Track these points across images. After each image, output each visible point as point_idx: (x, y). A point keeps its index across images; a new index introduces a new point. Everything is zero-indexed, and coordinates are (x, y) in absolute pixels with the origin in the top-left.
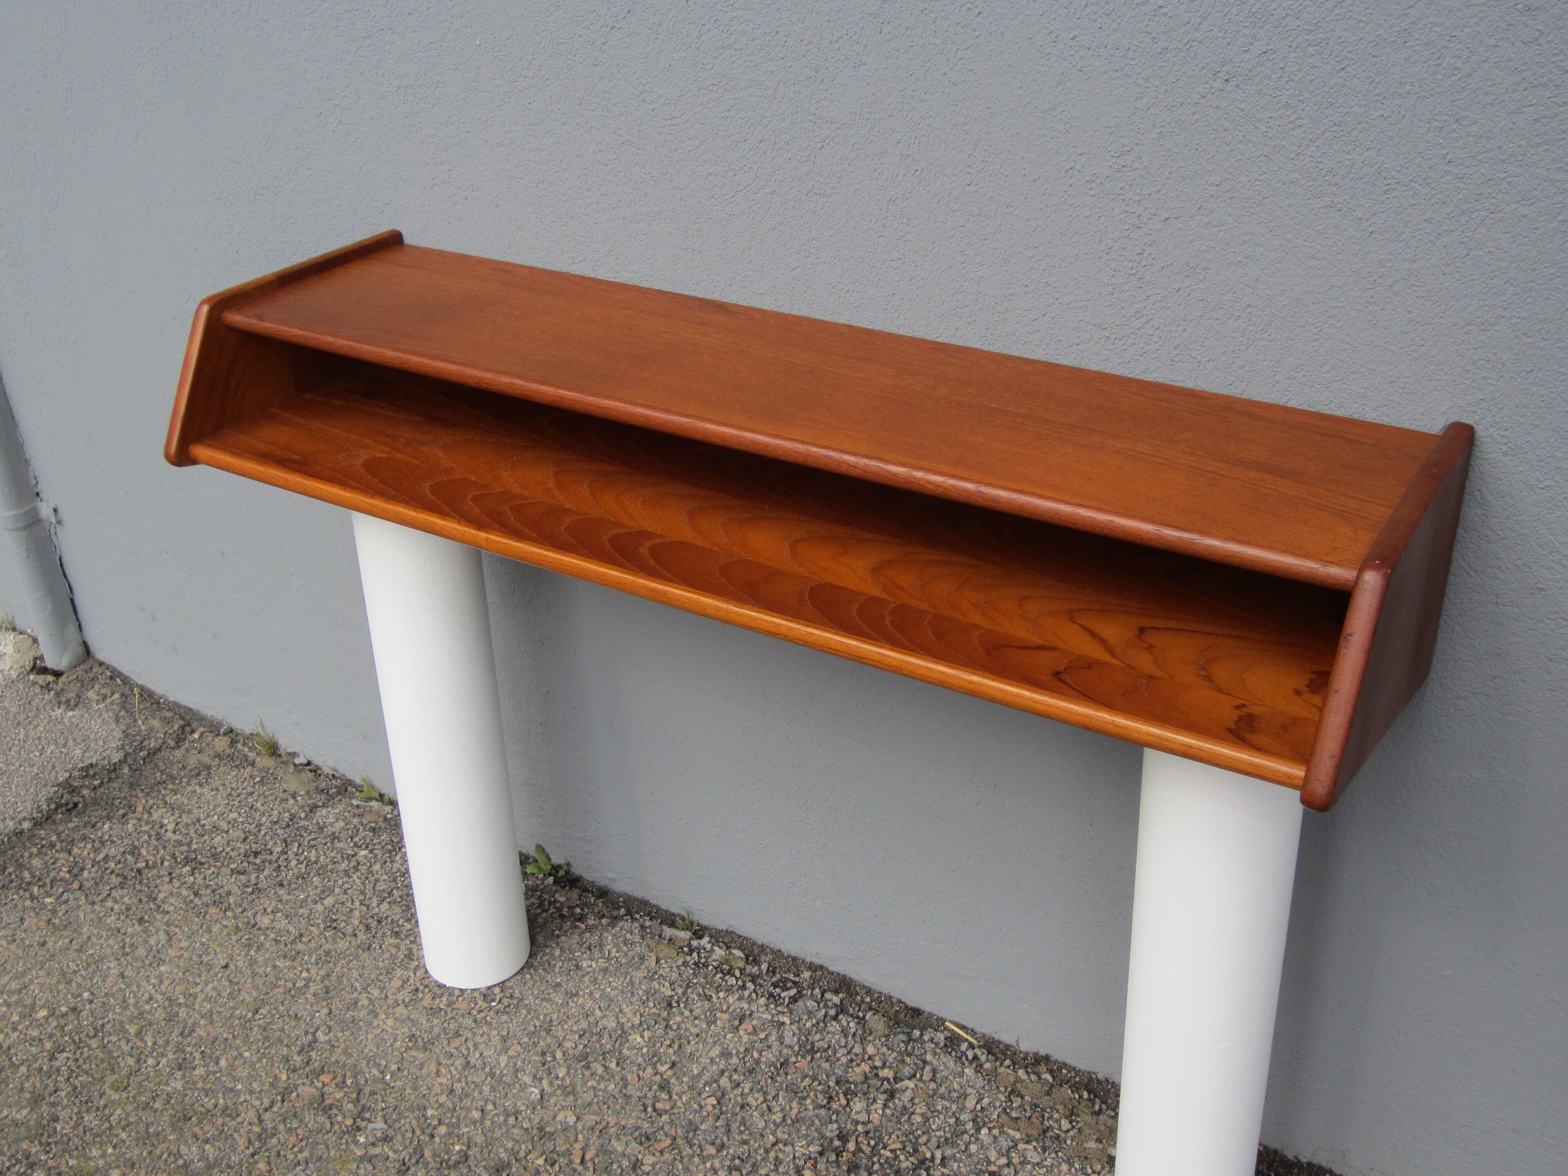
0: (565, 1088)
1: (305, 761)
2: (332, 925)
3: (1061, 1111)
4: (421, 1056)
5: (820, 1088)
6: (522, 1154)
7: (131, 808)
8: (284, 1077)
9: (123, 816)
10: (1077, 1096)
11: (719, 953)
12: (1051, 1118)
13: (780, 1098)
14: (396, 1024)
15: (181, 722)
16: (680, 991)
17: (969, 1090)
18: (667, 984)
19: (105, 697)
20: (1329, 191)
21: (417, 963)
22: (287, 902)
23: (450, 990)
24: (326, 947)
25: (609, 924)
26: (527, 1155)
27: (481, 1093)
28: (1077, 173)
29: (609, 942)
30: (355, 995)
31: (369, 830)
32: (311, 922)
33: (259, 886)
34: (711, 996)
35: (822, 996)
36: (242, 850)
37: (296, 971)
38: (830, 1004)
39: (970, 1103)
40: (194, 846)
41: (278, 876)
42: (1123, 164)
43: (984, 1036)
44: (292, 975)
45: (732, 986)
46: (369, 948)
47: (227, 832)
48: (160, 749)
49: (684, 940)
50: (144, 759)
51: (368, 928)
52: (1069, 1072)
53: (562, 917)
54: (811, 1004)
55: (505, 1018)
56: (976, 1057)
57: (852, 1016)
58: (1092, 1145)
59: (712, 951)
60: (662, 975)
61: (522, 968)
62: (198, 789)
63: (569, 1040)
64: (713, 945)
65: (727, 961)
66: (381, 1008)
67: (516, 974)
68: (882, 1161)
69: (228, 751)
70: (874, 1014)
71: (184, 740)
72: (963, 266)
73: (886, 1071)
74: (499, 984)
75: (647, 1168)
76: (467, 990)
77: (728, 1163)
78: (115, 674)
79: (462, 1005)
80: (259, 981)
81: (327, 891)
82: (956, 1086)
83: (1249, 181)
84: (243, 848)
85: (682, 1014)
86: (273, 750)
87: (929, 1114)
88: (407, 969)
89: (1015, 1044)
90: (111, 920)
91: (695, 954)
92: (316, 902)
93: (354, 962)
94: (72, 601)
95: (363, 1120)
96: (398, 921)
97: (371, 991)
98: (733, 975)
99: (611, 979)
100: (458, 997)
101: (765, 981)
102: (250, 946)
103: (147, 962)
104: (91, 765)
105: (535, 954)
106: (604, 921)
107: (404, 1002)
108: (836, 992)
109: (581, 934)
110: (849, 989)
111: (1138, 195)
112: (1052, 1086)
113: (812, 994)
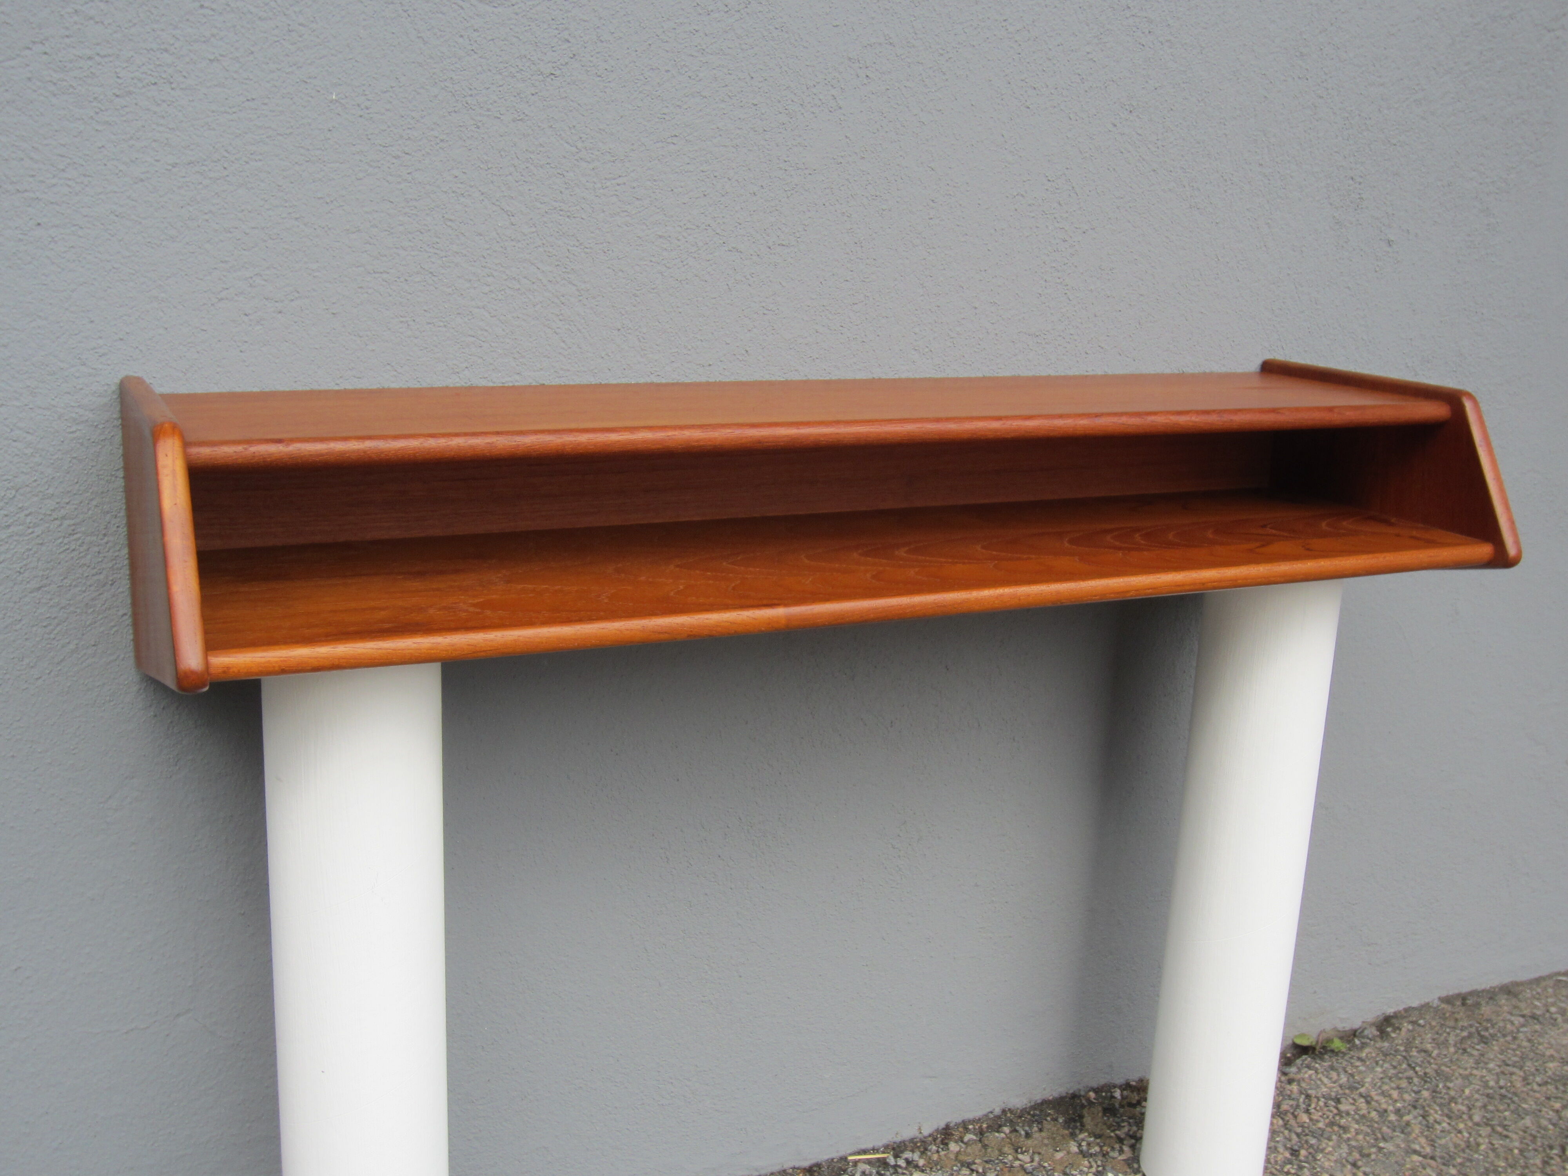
3: (1009, 1152)
10: (1003, 1135)
12: (1011, 1161)
43: (888, 1146)
52: (974, 1123)
56: (908, 1162)
89: (917, 1134)
112: (980, 1141)
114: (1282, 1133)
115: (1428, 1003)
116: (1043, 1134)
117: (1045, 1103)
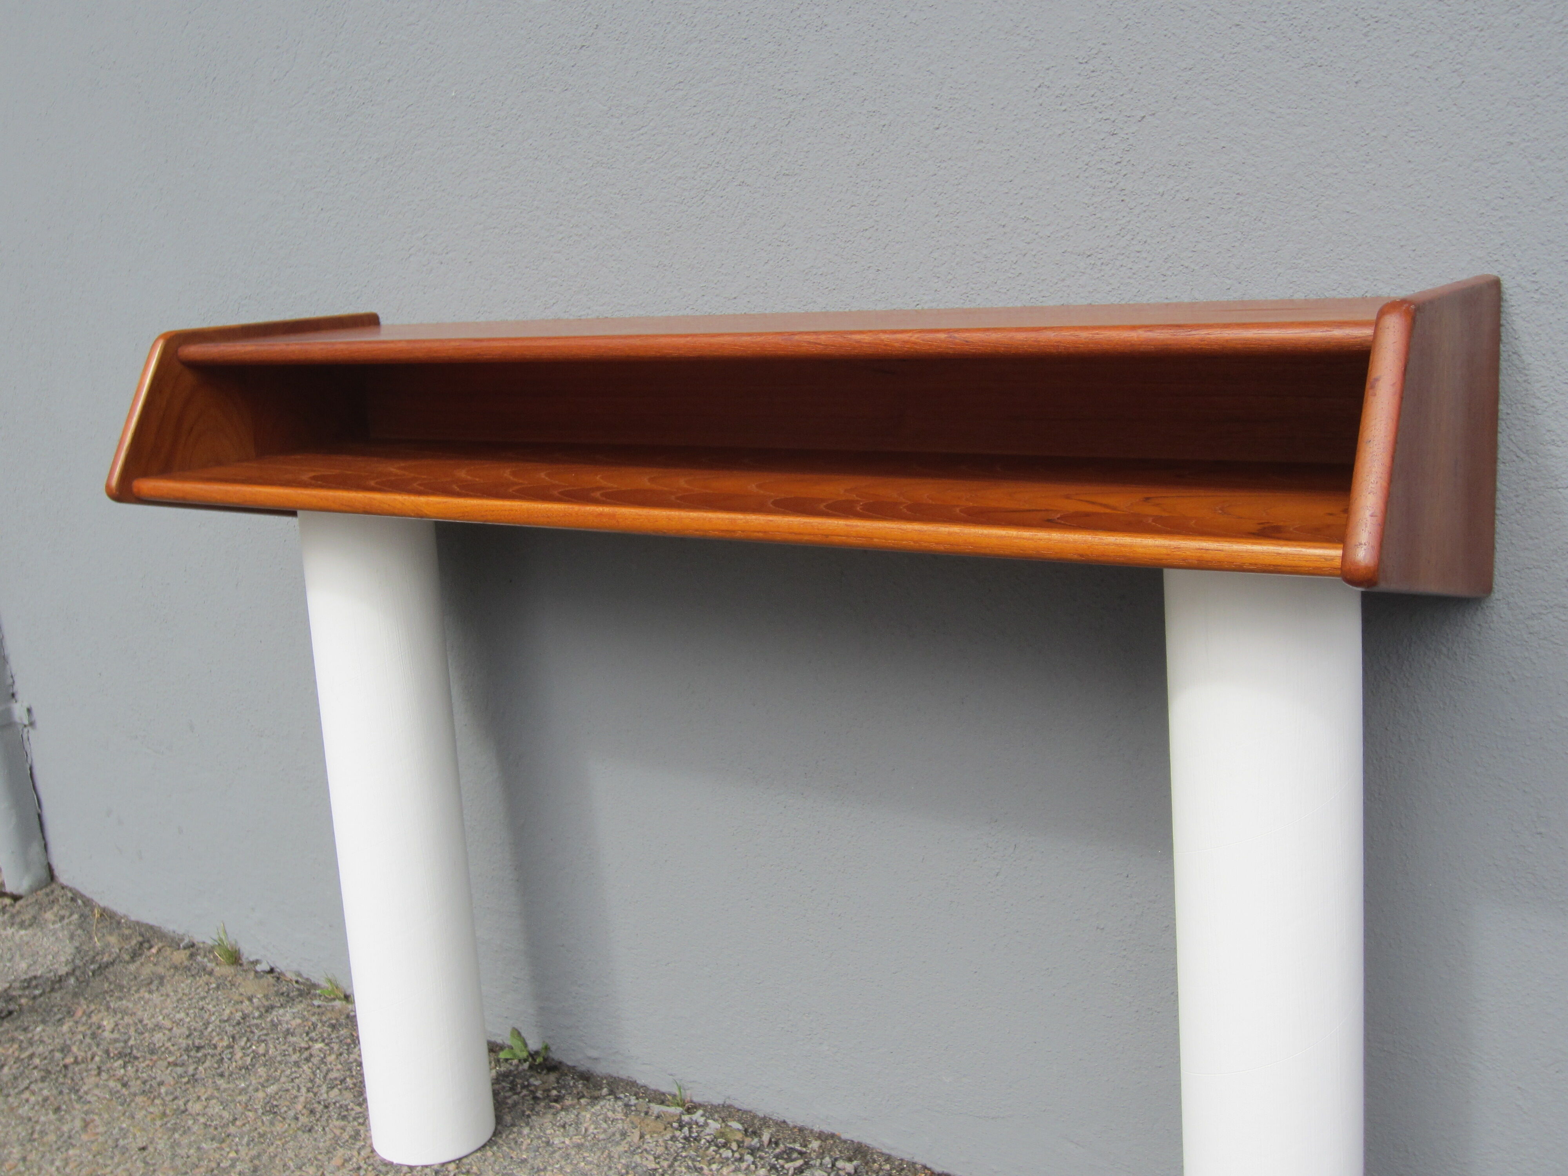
1: (268, 968)
2: (271, 1109)
7: (70, 1013)
9: (60, 1020)
11: (714, 1126)
15: (140, 939)
16: (665, 1164)
18: (651, 1158)
19: (62, 918)
20: (1307, 48)
21: (363, 1143)
22: (225, 1090)
23: (398, 1167)
24: (262, 1130)
25: (588, 1104)
28: (1045, 90)
29: (587, 1119)
31: (329, 1026)
32: (249, 1107)
33: (196, 1076)
34: (702, 1169)
35: (833, 1165)
36: (184, 1045)
37: (223, 1152)
38: (842, 1173)
40: (131, 1042)
41: (219, 1067)
42: (1092, 69)
44: (217, 1156)
45: (727, 1159)
46: (310, 1131)
47: (170, 1030)
48: (113, 963)
49: (673, 1115)
50: (94, 972)
51: (312, 1112)
53: (535, 1098)
59: (706, 1124)
60: (646, 1150)
61: (484, 1146)
62: (147, 995)
64: (708, 1118)
65: (722, 1134)
67: (476, 1151)
69: (186, 963)
71: (141, 955)
72: (937, 219)
74: (454, 1161)
76: (417, 1166)
78: (75, 896)
80: (179, 1162)
81: (270, 1080)
83: (1223, 57)
84: (185, 1043)
86: (235, 958)
88: (351, 1149)
90: (24, 1111)
91: (686, 1129)
92: (257, 1090)
93: (291, 1143)
94: (40, 816)
96: (347, 1106)
97: (306, 1170)
98: (730, 1148)
99: (586, 1154)
100: (406, 1174)
101: (766, 1152)
102: (174, 1130)
103: (55, 1147)
104: (35, 977)
105: (500, 1133)
106: (583, 1101)
108: (850, 1160)
109: (555, 1114)
110: (865, 1156)
111: (1111, 98)
113: (821, 1164)
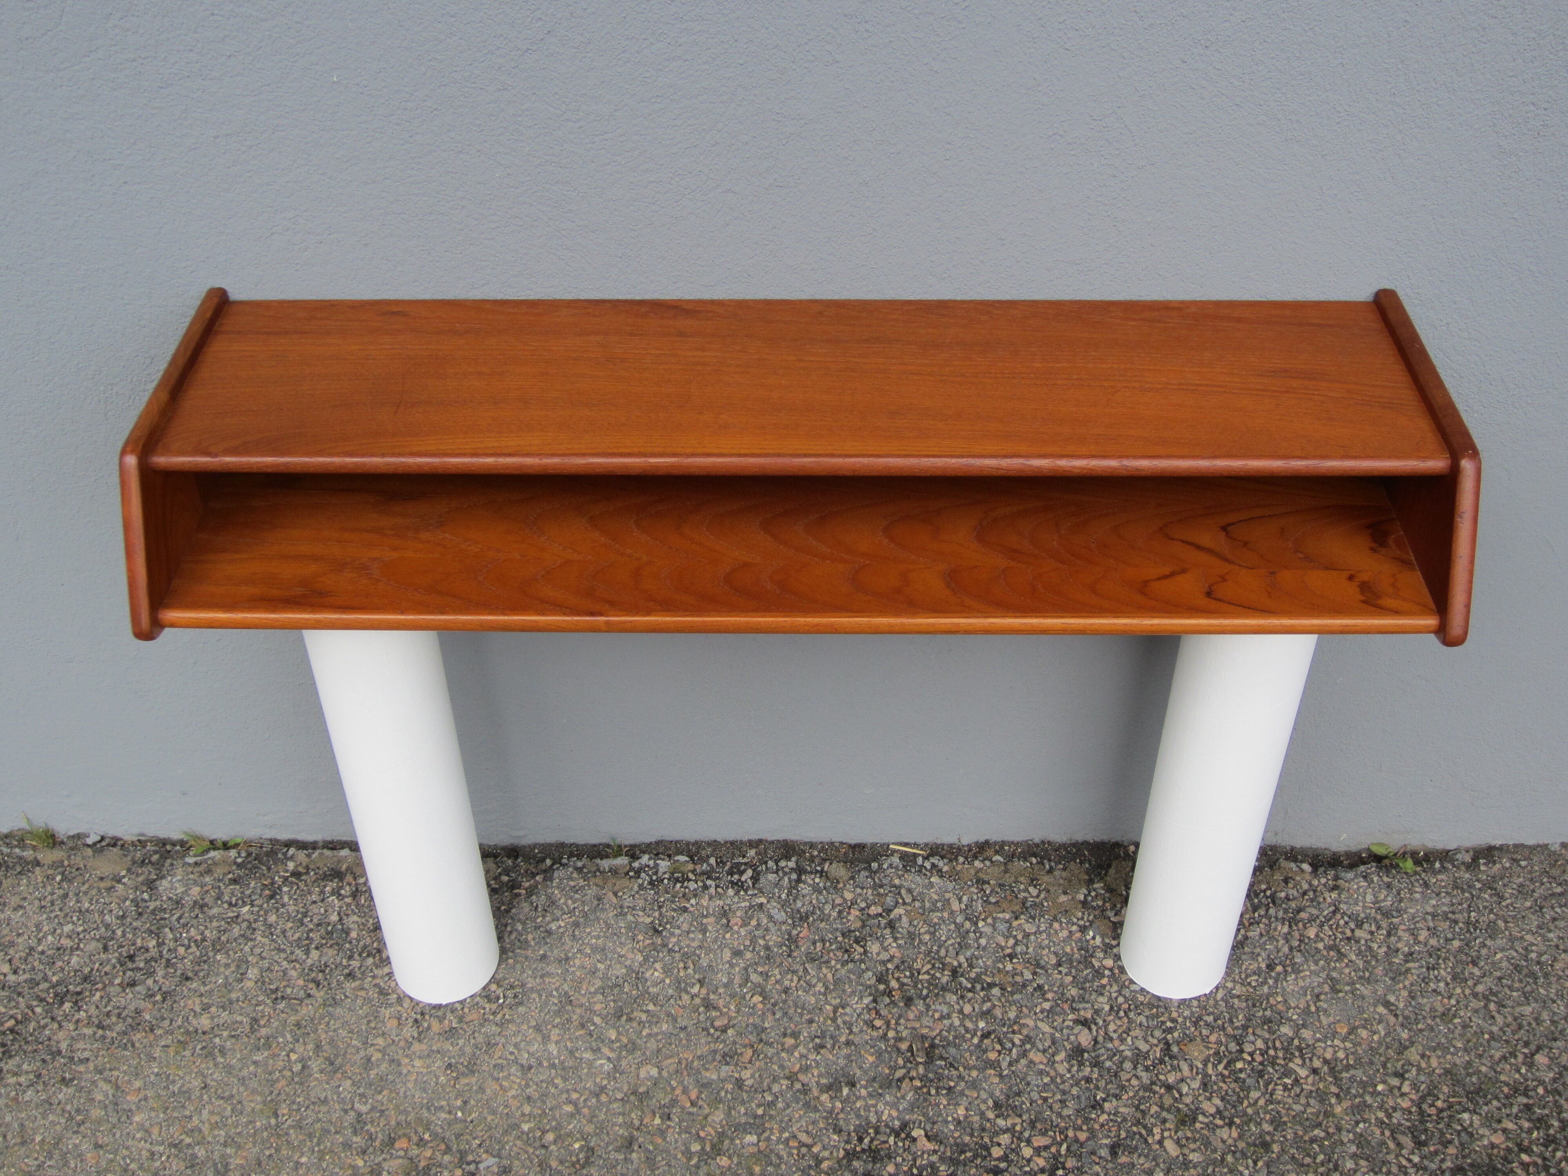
0: (626, 1046)
1: (99, 838)
2: (277, 996)
3: (1024, 881)
4: (474, 1080)
5: (833, 947)
6: (637, 1123)
8: (360, 1163)
10: (1029, 865)
11: (664, 865)
12: (1019, 891)
13: (810, 970)
14: (425, 1062)
16: (656, 914)
17: (947, 896)
18: (641, 913)
21: (395, 996)
22: (210, 992)
23: (451, 1008)
24: (293, 1019)
25: (545, 879)
26: (642, 1121)
27: (556, 1088)
28: (1058, 137)
29: (559, 896)
30: (362, 1053)
31: (230, 884)
32: (254, 1002)
33: (164, 989)
34: (685, 907)
35: (777, 866)
36: (114, 961)
37: (281, 1058)
38: (786, 870)
39: (955, 906)
40: (54, 978)
41: (176, 970)
43: (926, 845)
44: (281, 1063)
45: (695, 890)
46: (335, 1002)
47: (78, 948)
49: (624, 866)
51: (316, 982)
52: (1010, 846)
54: (771, 877)
55: (521, 1009)
56: (934, 865)
57: (811, 873)
58: (1063, 898)
59: (656, 865)
60: (630, 907)
63: (595, 1003)
64: (655, 859)
65: (676, 869)
66: (398, 1054)
67: (499, 964)
68: (926, 985)
70: (831, 864)
73: (873, 908)
74: (490, 980)
75: (749, 1082)
76: (465, 1000)
77: (811, 1045)
79: (473, 1016)
81: (242, 964)
82: (935, 897)
84: (113, 957)
85: (672, 934)
86: (51, 839)
87: (932, 929)
88: (391, 1005)
89: (957, 842)
90: (29, 1096)
91: (643, 875)
92: (240, 980)
93: (332, 1022)
95: (469, 1164)
96: (341, 963)
97: (375, 1042)
98: (689, 880)
99: (588, 930)
100: (462, 1009)
101: (718, 872)
102: (211, 1054)
103: (113, 1120)
106: (538, 878)
107: (413, 1038)
108: (788, 858)
109: (527, 901)
110: (795, 850)
112: (1005, 864)
113: (767, 868)
114: (1278, 941)
115: (1547, 845)
116: (1064, 874)
117: (1085, 843)
